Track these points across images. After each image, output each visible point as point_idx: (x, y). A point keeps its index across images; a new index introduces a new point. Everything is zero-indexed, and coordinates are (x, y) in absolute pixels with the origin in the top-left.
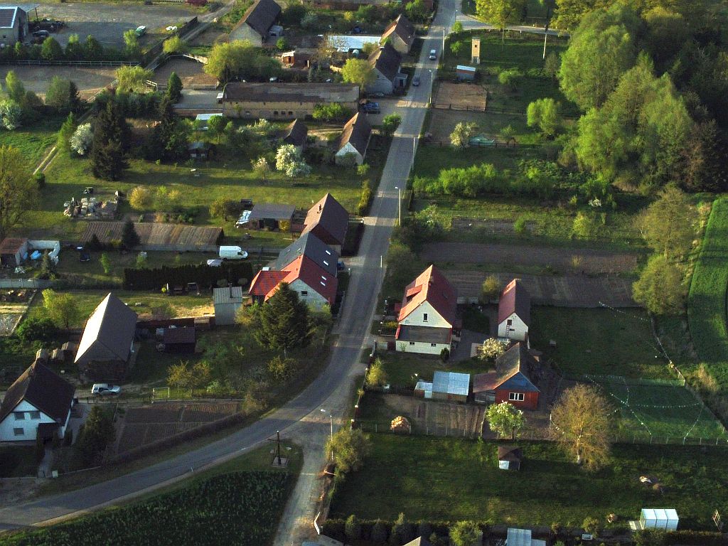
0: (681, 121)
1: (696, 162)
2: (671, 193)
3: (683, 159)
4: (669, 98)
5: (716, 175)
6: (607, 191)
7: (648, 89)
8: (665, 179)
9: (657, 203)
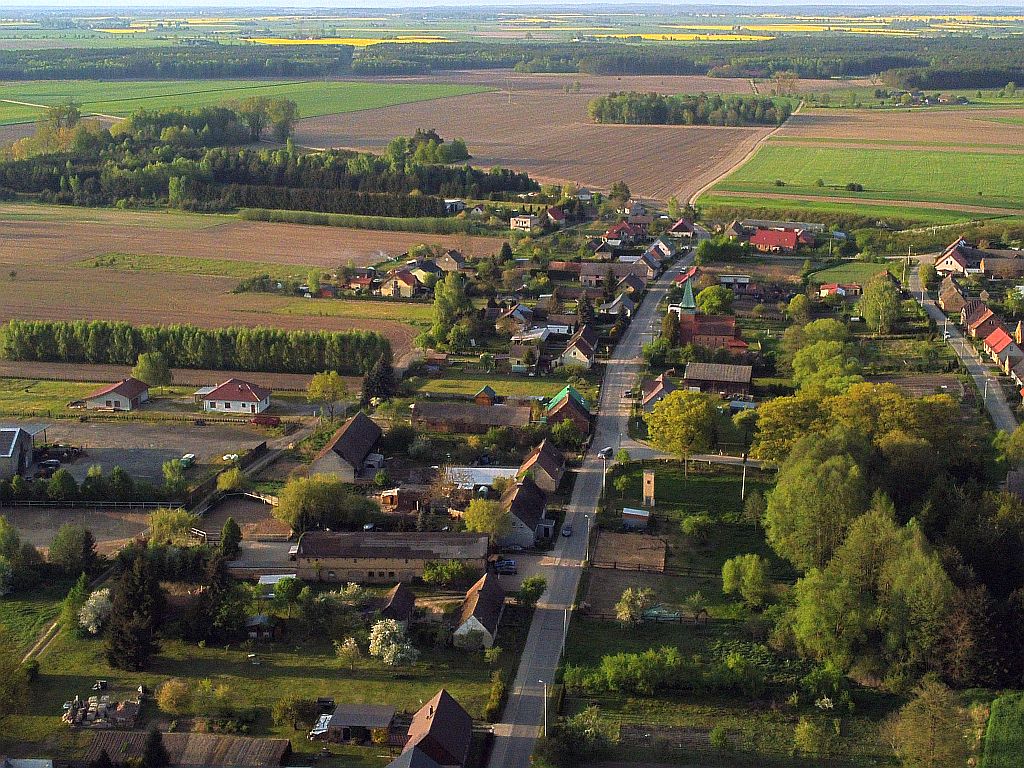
0: (937, 587)
1: (964, 645)
2: (931, 691)
3: (944, 640)
4: (918, 556)
5: (993, 663)
6: (841, 687)
7: (888, 543)
8: (920, 669)
9: (911, 705)
